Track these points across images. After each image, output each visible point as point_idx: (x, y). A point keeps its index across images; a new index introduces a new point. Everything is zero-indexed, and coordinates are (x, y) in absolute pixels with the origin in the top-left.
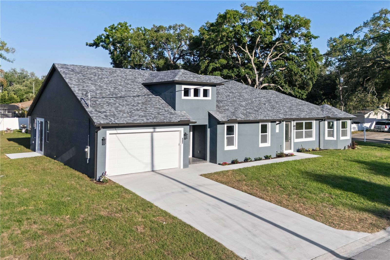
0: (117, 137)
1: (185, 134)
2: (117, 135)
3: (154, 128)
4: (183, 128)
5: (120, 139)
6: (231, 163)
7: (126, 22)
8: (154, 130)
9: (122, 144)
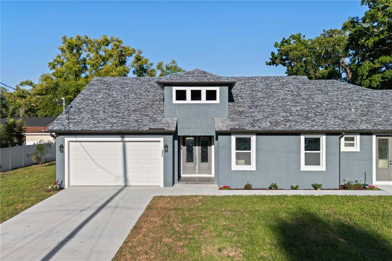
0: (81, 145)
1: (166, 146)
2: (81, 143)
3: (123, 137)
4: (163, 138)
5: (84, 147)
6: (243, 188)
7: (300, 33)
8: (123, 140)
9: (87, 153)
